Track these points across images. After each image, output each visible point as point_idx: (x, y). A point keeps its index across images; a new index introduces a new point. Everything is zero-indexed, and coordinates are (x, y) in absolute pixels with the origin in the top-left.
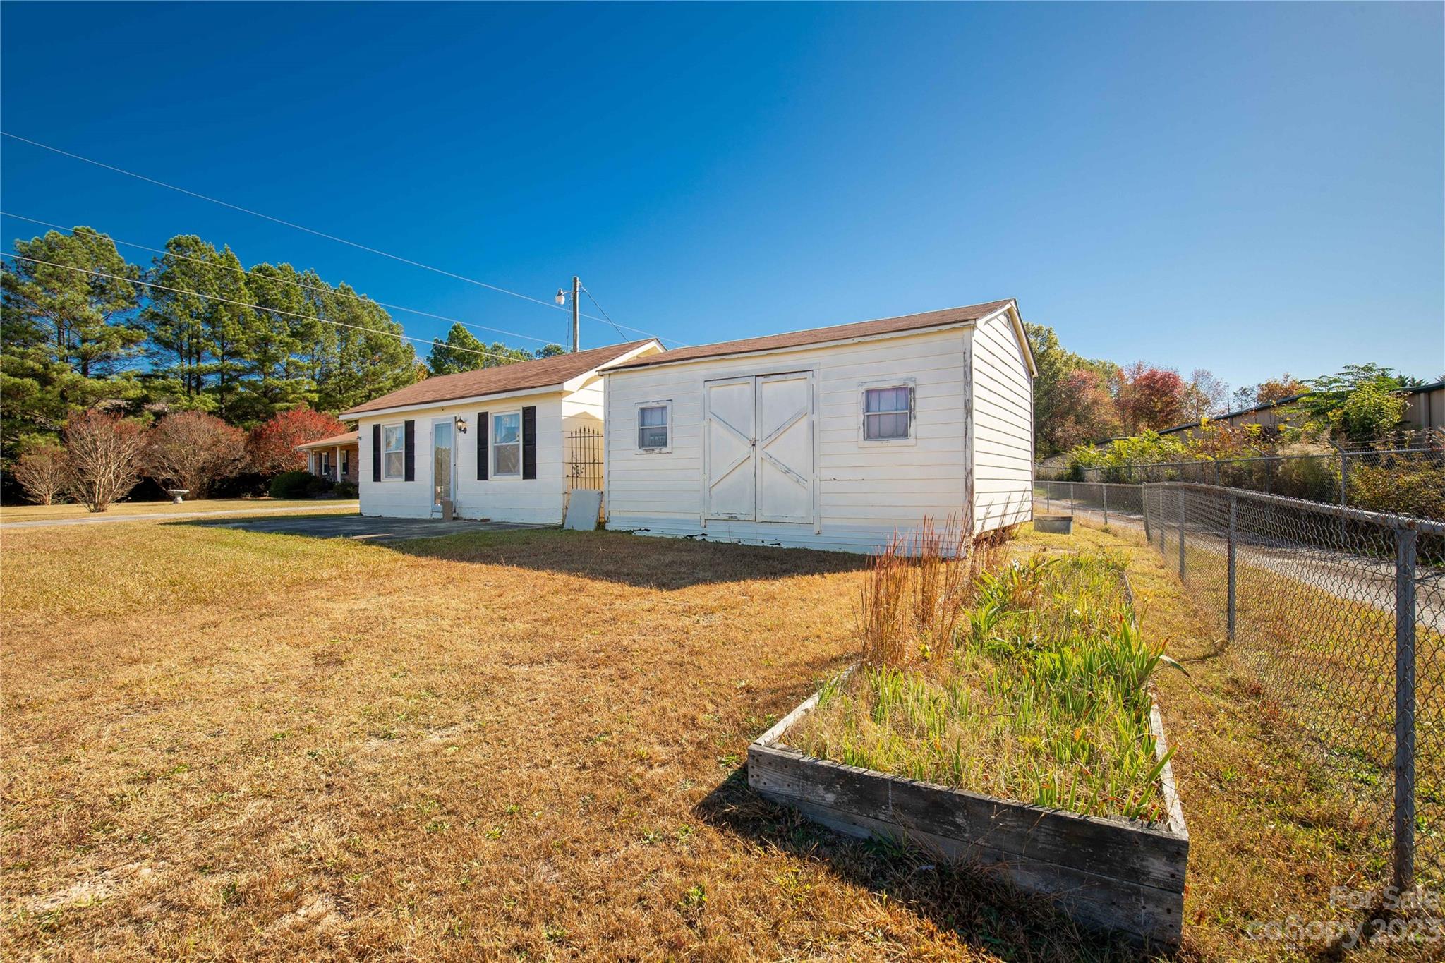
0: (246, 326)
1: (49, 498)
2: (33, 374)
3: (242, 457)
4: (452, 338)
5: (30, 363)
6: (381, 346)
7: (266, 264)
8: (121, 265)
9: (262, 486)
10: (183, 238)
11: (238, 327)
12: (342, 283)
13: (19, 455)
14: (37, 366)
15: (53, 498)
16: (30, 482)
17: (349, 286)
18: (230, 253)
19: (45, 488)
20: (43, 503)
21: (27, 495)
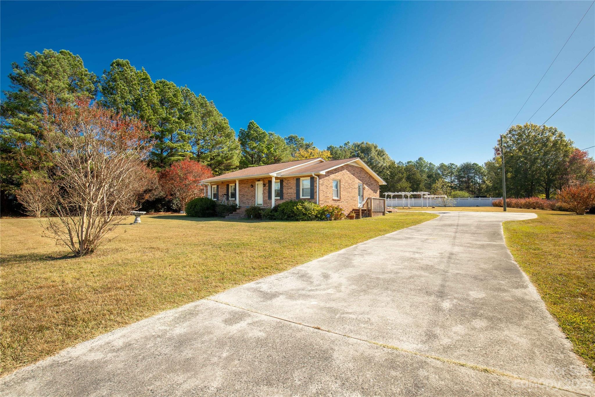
0: (155, 112)
1: (39, 213)
2: (32, 132)
3: (157, 188)
4: (249, 128)
5: (30, 124)
6: (223, 128)
7: (163, 80)
8: (86, 73)
9: (160, 206)
10: (121, 61)
11: (151, 111)
12: (200, 94)
13: (22, 184)
14: (35, 127)
15: (41, 212)
16: (27, 202)
17: (203, 96)
18: (145, 71)
19: (37, 206)
20: (35, 216)
21: (23, 211)
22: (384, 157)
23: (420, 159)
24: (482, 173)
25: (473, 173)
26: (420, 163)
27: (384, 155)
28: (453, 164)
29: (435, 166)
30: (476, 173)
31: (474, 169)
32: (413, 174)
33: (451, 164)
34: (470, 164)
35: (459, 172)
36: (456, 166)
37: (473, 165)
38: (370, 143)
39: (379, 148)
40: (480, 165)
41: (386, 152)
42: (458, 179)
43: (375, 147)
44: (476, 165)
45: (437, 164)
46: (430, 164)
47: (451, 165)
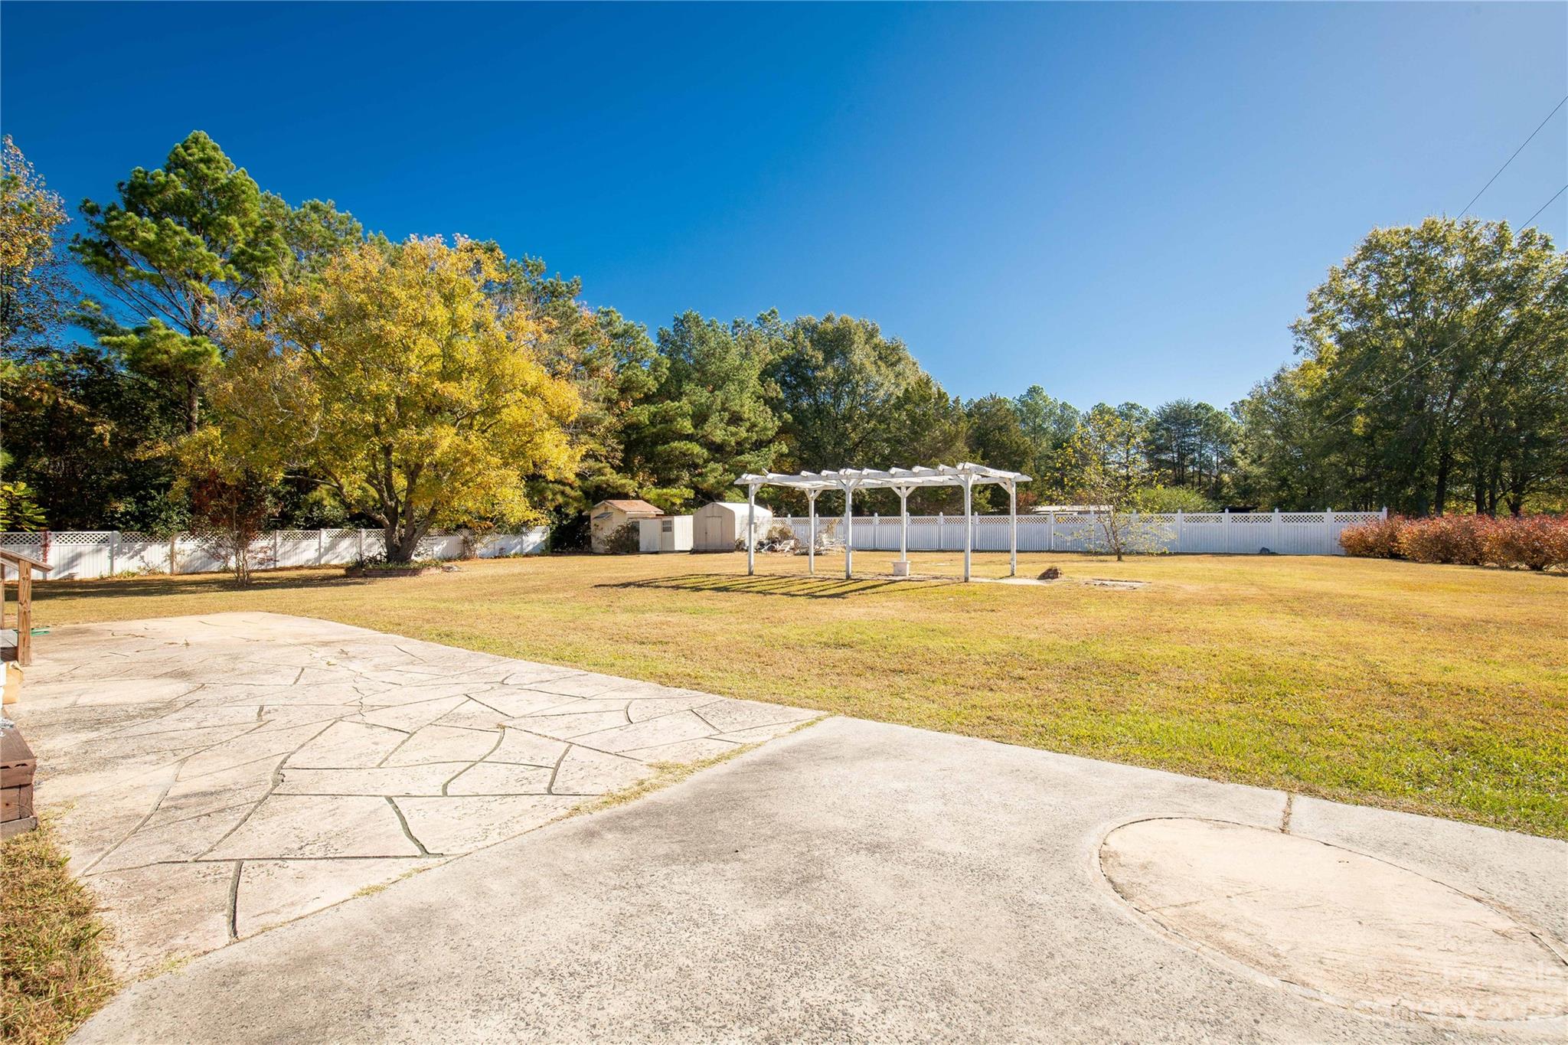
22: (899, 368)
23: (1034, 391)
24: (1227, 434)
25: (1195, 435)
26: (1031, 405)
27: (899, 360)
28: (1133, 407)
29: (1077, 412)
30: (1206, 437)
31: (1198, 422)
32: (1000, 429)
33: (1127, 404)
34: (1186, 407)
35: (1152, 432)
36: (1145, 412)
37: (1196, 408)
38: (854, 321)
39: (881, 338)
40: (1218, 407)
41: (909, 354)
42: (1149, 455)
43: (871, 335)
44: (1208, 409)
45: (1084, 407)
46: (1064, 406)
47: (1129, 409)
